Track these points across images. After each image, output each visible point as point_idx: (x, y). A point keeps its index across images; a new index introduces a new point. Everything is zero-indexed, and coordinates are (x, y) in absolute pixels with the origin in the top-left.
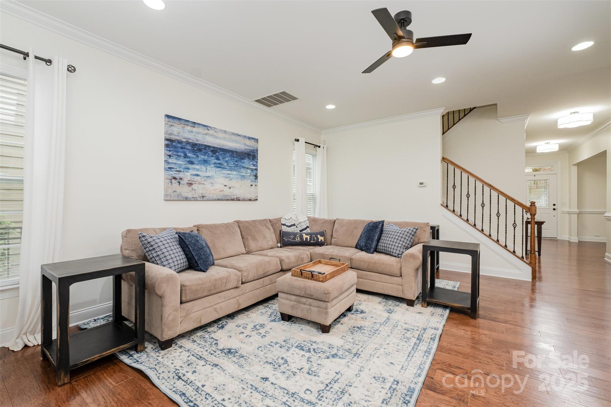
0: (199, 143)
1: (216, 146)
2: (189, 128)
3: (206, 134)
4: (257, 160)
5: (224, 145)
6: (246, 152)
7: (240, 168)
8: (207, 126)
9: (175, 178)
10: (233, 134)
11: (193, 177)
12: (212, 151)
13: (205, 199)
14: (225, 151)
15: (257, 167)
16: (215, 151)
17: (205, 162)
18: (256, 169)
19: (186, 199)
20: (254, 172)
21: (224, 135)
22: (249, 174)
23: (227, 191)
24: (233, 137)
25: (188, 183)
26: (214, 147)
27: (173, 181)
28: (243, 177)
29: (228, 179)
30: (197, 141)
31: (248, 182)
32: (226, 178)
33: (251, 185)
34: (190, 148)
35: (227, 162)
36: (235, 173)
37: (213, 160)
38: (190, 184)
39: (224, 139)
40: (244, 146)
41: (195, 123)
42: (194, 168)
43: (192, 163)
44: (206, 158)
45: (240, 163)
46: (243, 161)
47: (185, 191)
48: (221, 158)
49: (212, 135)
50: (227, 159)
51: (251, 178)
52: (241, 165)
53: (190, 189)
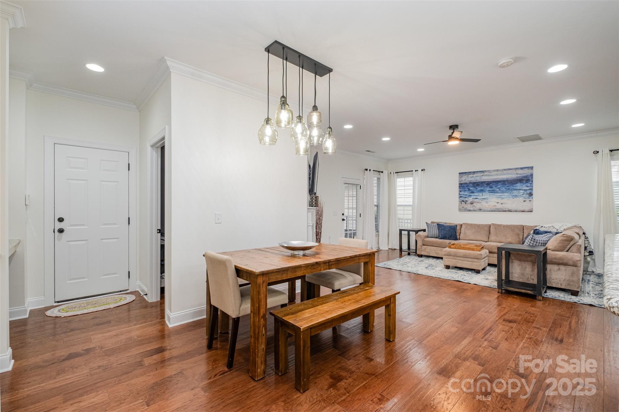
0: (478, 181)
1: (490, 180)
2: (471, 175)
3: (482, 176)
4: (532, 182)
5: (496, 179)
6: (518, 178)
7: (512, 191)
8: (483, 171)
9: (463, 201)
10: (505, 170)
11: (474, 200)
12: (487, 184)
13: (481, 210)
14: (497, 182)
15: (533, 187)
16: (489, 184)
17: (482, 191)
18: (532, 189)
19: (470, 211)
20: (528, 192)
21: (496, 173)
22: (522, 194)
23: (499, 206)
24: (505, 172)
25: (470, 203)
26: (487, 182)
27: (462, 202)
28: (516, 196)
29: (500, 199)
30: (476, 180)
31: (522, 199)
32: (498, 198)
33: (524, 201)
34: (472, 185)
35: (499, 188)
36: (507, 194)
37: (488, 189)
38: (472, 203)
39: (497, 175)
40: (516, 175)
41: (475, 172)
42: (475, 195)
43: (473, 192)
44: (482, 188)
45: (511, 187)
46: (514, 185)
47: (469, 207)
48: (494, 186)
49: (486, 175)
50: (499, 186)
51: (524, 196)
52: (512, 189)
53: (472, 205)
